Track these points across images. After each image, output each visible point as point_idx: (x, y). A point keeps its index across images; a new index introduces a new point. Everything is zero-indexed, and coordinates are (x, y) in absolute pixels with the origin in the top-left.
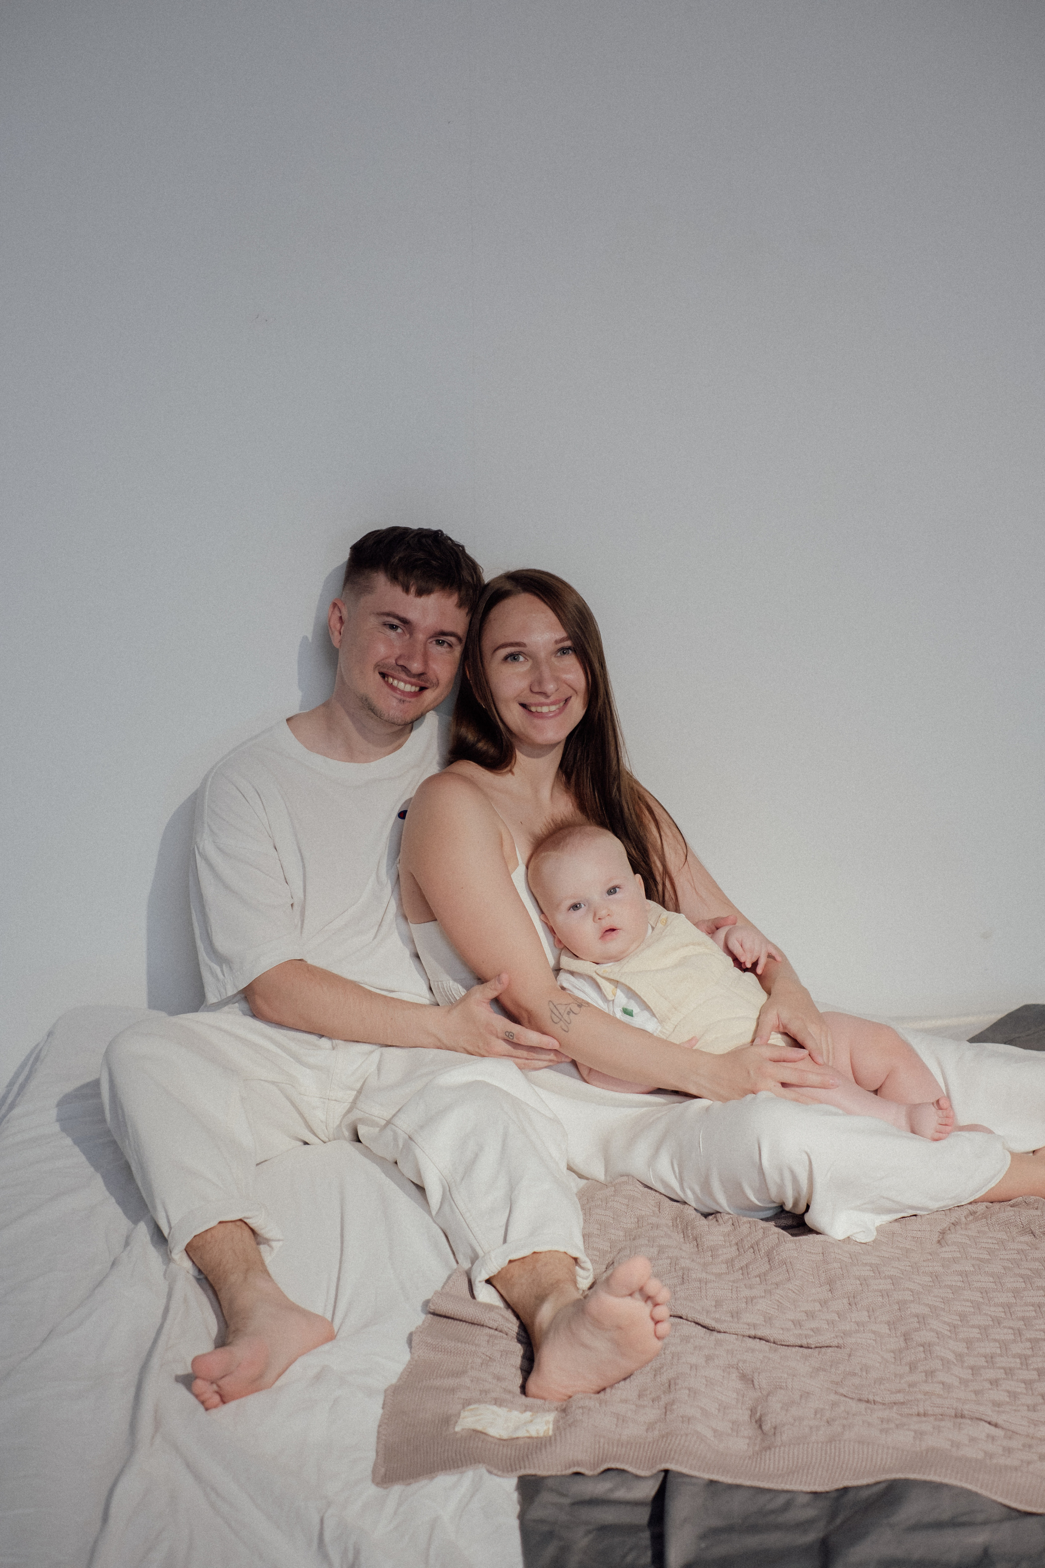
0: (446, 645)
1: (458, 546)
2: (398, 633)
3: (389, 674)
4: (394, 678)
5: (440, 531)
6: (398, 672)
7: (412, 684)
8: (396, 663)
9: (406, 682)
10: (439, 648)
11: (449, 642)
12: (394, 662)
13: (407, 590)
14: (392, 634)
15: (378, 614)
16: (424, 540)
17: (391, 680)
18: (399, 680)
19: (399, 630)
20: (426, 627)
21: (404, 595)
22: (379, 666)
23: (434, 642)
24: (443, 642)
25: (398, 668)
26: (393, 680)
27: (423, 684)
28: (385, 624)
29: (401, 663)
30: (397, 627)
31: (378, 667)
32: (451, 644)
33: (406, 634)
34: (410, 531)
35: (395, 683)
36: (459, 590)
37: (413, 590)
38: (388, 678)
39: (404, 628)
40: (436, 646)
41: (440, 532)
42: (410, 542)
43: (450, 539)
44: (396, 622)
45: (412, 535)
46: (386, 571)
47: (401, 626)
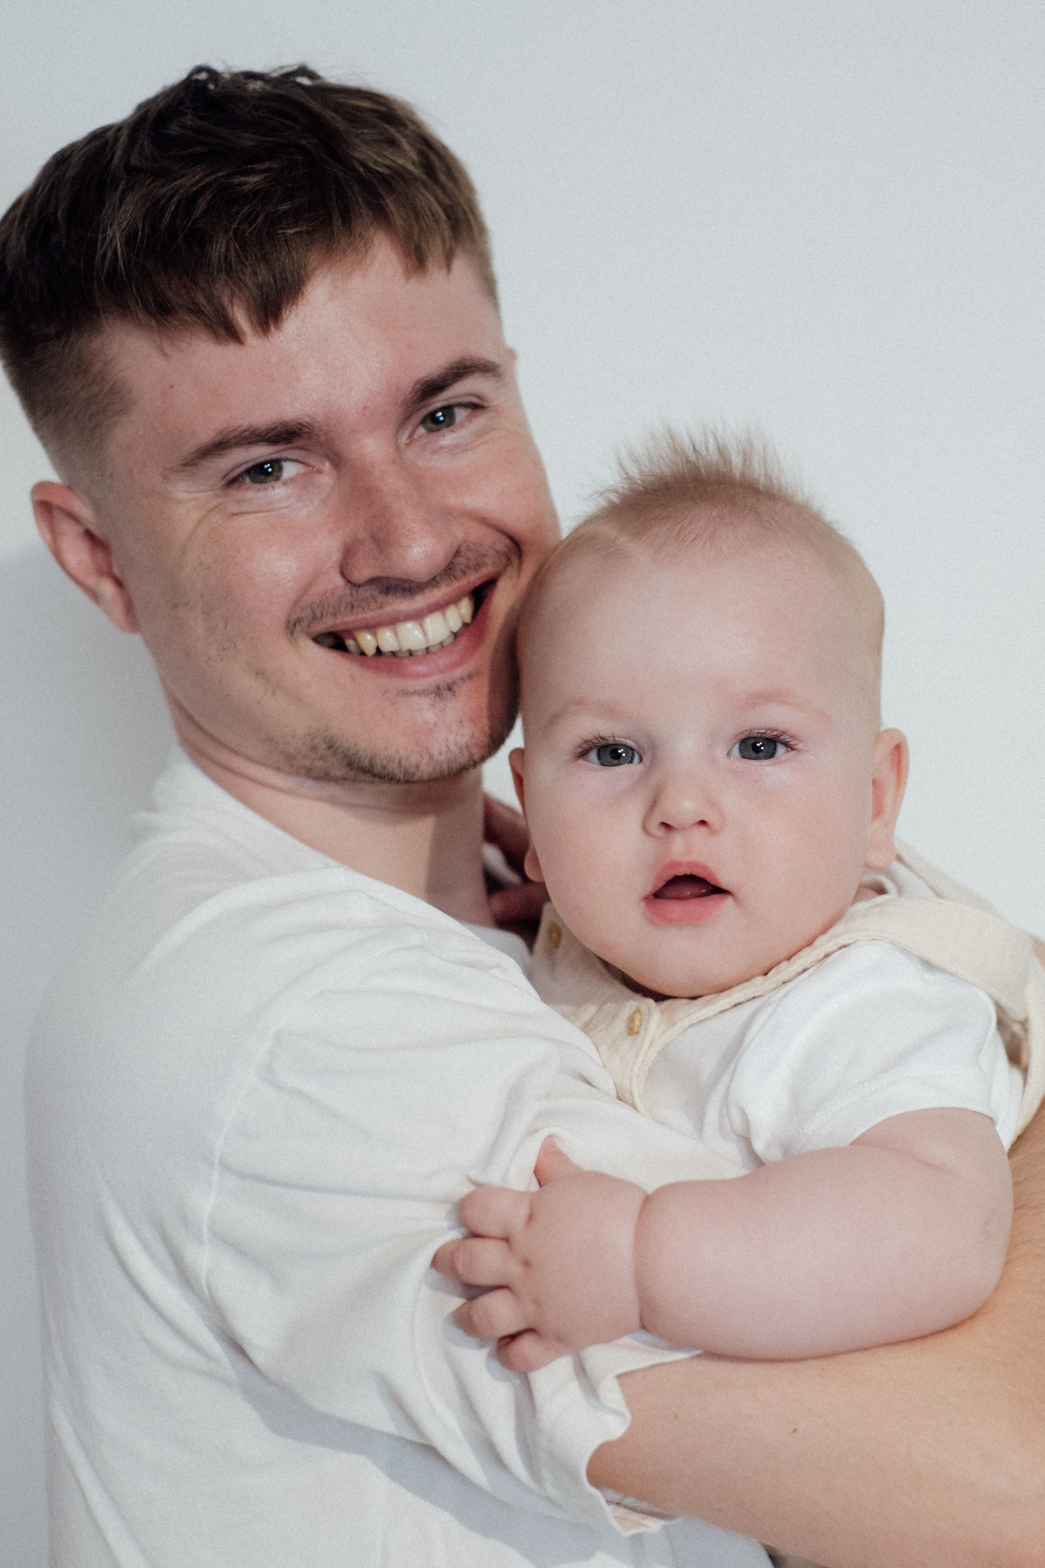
0: (460, 414)
1: (288, 77)
2: (292, 480)
3: (350, 626)
4: (372, 627)
5: (199, 69)
6: (373, 605)
7: (440, 607)
8: (349, 582)
9: (418, 616)
10: (448, 438)
11: (466, 400)
12: (339, 581)
13: (231, 333)
14: (277, 492)
15: (186, 465)
16: (174, 130)
17: (367, 641)
18: (393, 621)
19: (290, 470)
20: (365, 408)
21: (229, 352)
22: (299, 621)
23: (421, 430)
24: (448, 410)
25: (366, 592)
26: (375, 635)
27: (474, 579)
28: (233, 482)
29: (363, 571)
30: (276, 463)
31: (298, 628)
32: (475, 400)
33: (321, 467)
34: (110, 134)
35: (388, 640)
36: (382, 217)
37: (241, 318)
38: (355, 639)
39: (295, 454)
40: (434, 437)
41: (203, 76)
42: (134, 161)
43: (251, 76)
44: (260, 452)
45: (122, 140)
46: (123, 309)
47: (286, 455)
